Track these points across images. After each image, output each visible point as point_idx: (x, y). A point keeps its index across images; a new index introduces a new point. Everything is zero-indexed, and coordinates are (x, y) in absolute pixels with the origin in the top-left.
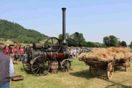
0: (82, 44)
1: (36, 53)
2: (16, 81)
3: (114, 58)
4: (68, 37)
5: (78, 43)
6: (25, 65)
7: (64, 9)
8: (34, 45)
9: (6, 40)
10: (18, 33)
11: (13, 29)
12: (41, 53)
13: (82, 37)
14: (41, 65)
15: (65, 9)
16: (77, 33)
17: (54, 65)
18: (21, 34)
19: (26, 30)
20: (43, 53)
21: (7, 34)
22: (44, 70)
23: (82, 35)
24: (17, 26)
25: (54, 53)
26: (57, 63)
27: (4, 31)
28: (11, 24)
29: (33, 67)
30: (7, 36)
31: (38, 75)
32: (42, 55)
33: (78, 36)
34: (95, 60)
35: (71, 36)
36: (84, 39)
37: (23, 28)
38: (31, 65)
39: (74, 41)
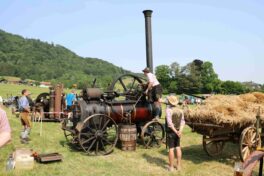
0: (210, 86)
1: (89, 108)
2: (46, 163)
3: (258, 117)
4: (177, 71)
5: (201, 85)
6: (68, 133)
7: (147, 13)
8: (85, 92)
9: (38, 84)
10: (63, 66)
11: (53, 58)
12: (99, 108)
13: (211, 71)
14: (98, 133)
15: (151, 11)
16: (197, 63)
17: (127, 133)
18: (71, 68)
19: (82, 58)
20: (103, 107)
21: (40, 70)
22: (106, 144)
23: (210, 65)
24: (62, 51)
25: (128, 107)
26: (134, 130)
27: (34, 64)
28: (49, 47)
29: (82, 137)
30: (40, 74)
31: (93, 153)
32: (101, 113)
33: (200, 69)
34: (209, 120)
35: (184, 69)
36: (216, 76)
37: (74, 56)
38: (77, 132)
39: (191, 81)
